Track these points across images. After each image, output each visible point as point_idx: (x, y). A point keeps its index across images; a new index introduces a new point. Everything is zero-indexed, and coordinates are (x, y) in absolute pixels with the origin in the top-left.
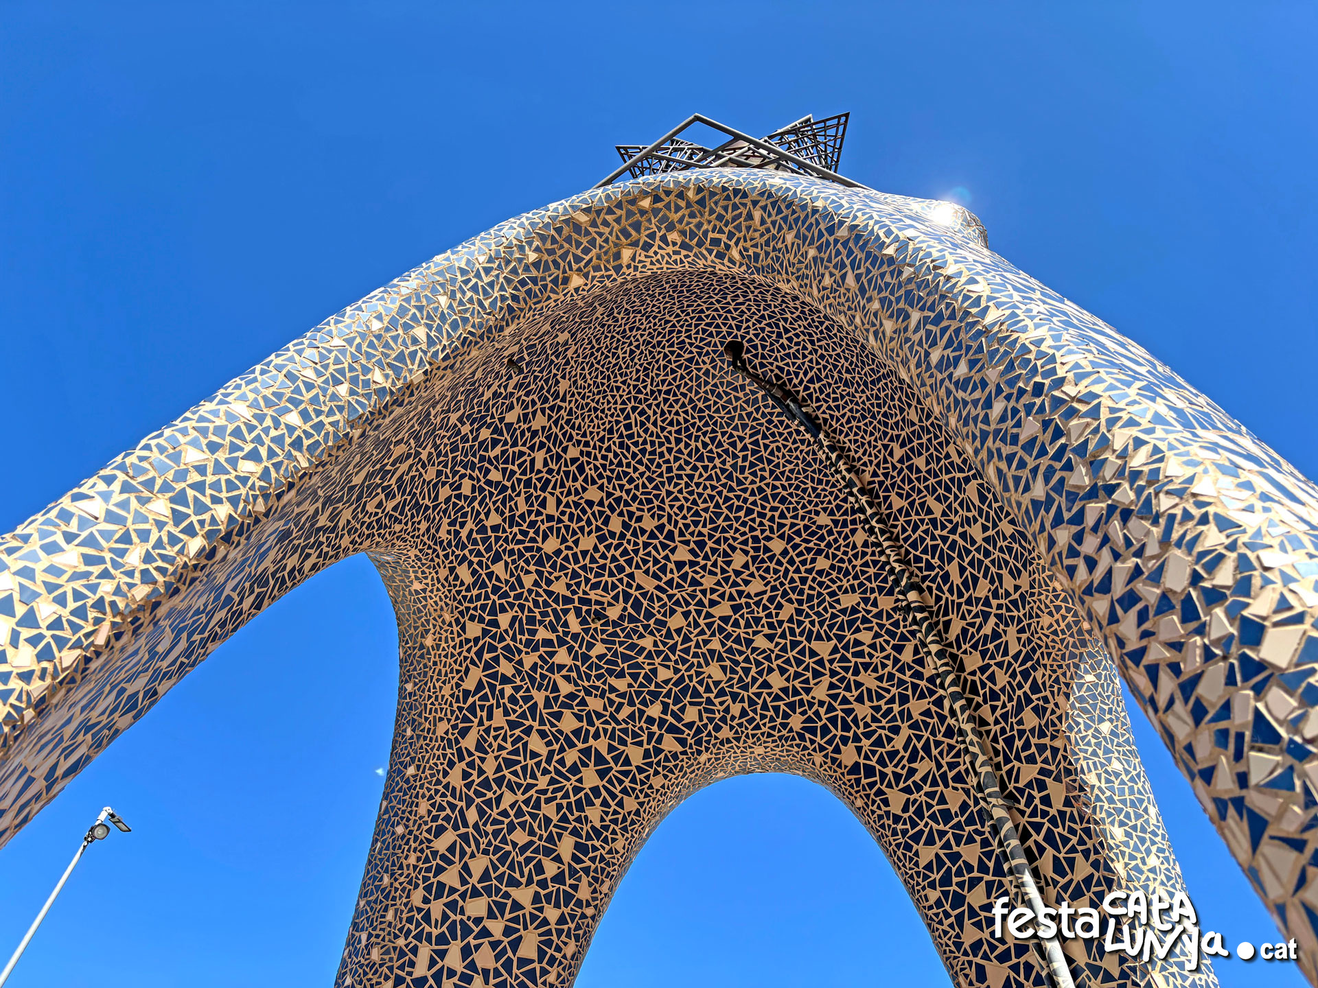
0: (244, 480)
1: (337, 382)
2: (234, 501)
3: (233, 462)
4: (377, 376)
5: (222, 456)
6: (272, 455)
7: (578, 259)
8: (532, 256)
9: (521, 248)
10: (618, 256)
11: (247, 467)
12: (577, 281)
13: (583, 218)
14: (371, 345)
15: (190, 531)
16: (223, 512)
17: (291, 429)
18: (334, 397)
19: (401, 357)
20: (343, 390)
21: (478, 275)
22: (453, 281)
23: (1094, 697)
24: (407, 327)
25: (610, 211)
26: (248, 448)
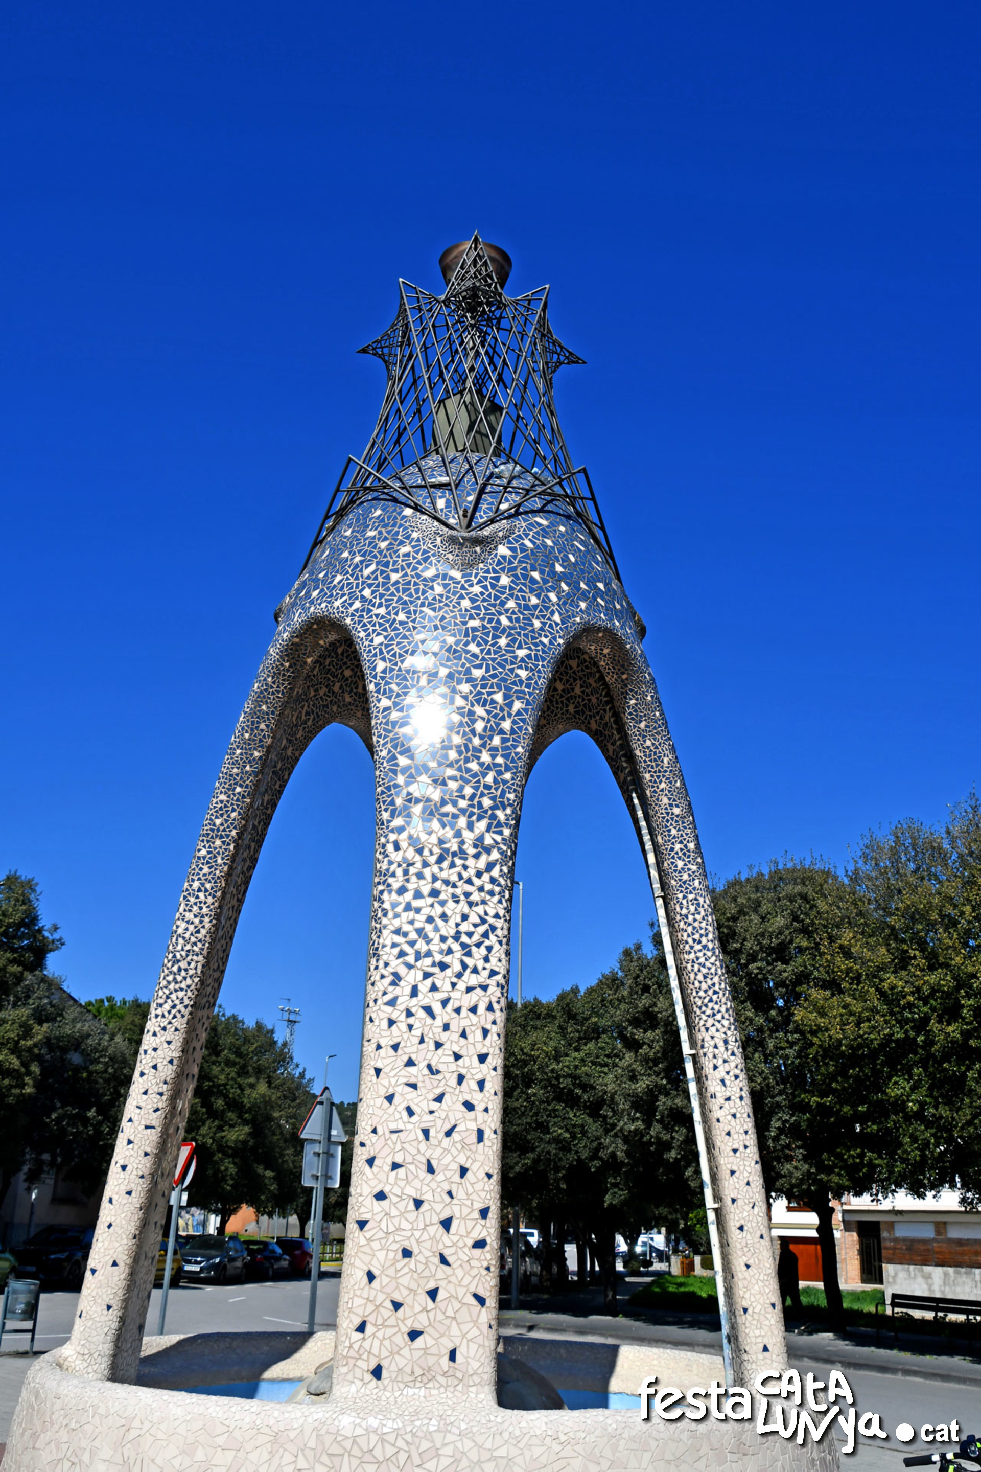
0: (234, 820)
1: (245, 767)
2: (235, 828)
3: (229, 816)
4: (256, 754)
5: (225, 816)
6: (238, 805)
7: (304, 654)
8: (287, 665)
9: (282, 665)
10: (319, 644)
11: (234, 815)
12: (309, 660)
13: (297, 640)
14: (249, 744)
15: (229, 844)
16: (234, 833)
17: (239, 793)
18: (247, 772)
19: (261, 741)
20: (248, 768)
21: (272, 687)
22: (264, 697)
23: (636, 711)
24: (257, 728)
25: (305, 633)
26: (230, 809)
